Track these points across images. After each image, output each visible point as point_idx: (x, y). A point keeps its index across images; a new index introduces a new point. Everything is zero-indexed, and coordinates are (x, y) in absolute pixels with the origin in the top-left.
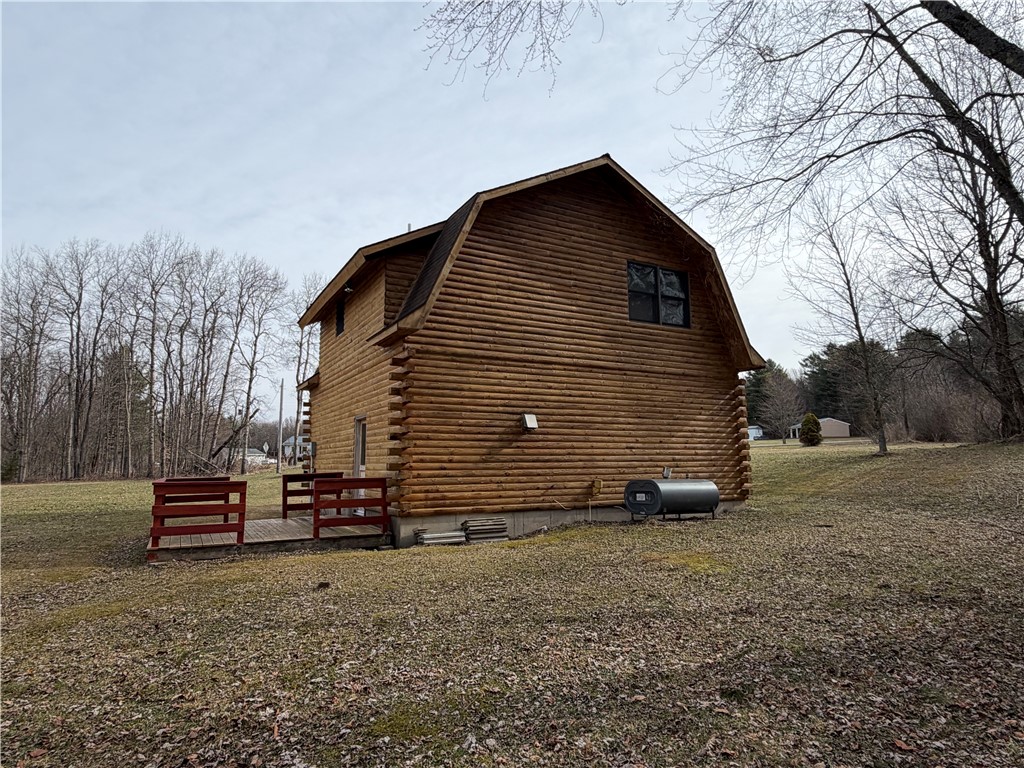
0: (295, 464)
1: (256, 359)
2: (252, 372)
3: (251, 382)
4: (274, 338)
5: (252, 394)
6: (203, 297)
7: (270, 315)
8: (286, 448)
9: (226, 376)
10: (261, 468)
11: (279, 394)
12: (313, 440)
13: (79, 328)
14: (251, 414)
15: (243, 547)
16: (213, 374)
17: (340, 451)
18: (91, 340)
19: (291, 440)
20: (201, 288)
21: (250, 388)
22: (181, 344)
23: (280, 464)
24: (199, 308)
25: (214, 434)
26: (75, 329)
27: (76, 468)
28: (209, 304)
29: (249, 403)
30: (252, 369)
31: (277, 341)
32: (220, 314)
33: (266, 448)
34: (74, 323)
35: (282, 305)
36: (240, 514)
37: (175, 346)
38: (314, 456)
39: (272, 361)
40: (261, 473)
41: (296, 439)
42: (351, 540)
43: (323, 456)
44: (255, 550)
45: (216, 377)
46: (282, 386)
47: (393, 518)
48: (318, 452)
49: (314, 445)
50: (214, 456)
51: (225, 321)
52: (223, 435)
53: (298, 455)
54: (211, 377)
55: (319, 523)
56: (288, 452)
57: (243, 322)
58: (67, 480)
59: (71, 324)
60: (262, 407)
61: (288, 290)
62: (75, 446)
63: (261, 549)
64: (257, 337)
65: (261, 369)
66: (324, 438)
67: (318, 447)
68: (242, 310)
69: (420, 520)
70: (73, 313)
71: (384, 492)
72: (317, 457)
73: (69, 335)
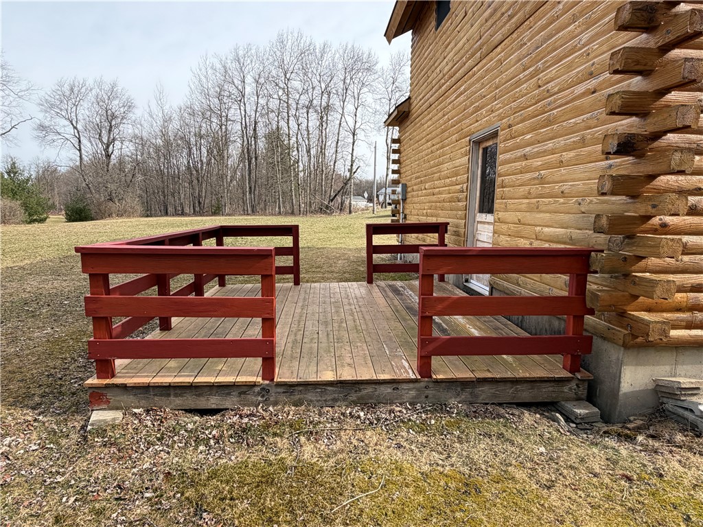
0: (386, 207)
1: (357, 127)
2: (354, 137)
3: (353, 145)
4: (368, 109)
5: (354, 154)
6: (320, 82)
7: (365, 90)
8: (380, 196)
9: (337, 142)
10: (363, 210)
11: (374, 153)
12: (403, 181)
13: (245, 112)
14: (354, 171)
15: (273, 390)
16: (330, 142)
17: (440, 193)
18: (252, 119)
19: (383, 190)
20: (317, 74)
21: (353, 150)
22: (308, 120)
23: (375, 208)
24: (317, 91)
25: (332, 185)
26: (243, 113)
27: (253, 207)
28: (323, 86)
29: (352, 162)
30: (354, 134)
31: (371, 110)
32: (332, 95)
33: (366, 195)
34: (242, 108)
35: (374, 80)
36: (264, 320)
37: (303, 120)
38: (404, 200)
39: (368, 127)
40: (363, 213)
41: (386, 189)
42: (501, 387)
43: (416, 199)
44: (297, 397)
45: (331, 143)
46: (375, 147)
47: (597, 341)
48: (409, 195)
49: (405, 187)
50: (332, 201)
51: (335, 101)
52: (337, 187)
53: (388, 201)
54: (328, 144)
55: (431, 347)
56: (381, 198)
57: (347, 99)
58: (248, 214)
59: (240, 109)
60: (361, 164)
61: (378, 67)
62: (250, 193)
63: (310, 396)
64: (357, 109)
65: (360, 135)
66: (416, 178)
67: (409, 189)
68: (347, 89)
69: (669, 357)
70: (240, 101)
71: (579, 285)
72: (408, 201)
73: (240, 117)
